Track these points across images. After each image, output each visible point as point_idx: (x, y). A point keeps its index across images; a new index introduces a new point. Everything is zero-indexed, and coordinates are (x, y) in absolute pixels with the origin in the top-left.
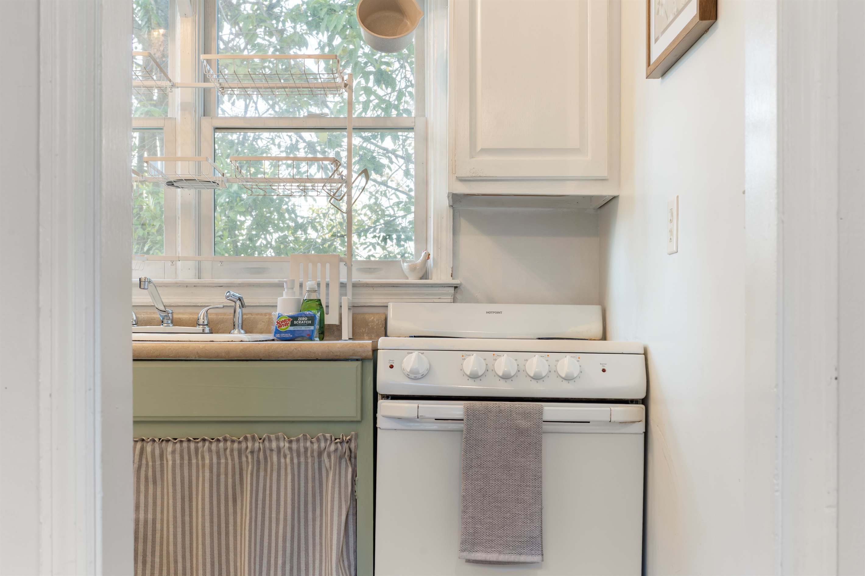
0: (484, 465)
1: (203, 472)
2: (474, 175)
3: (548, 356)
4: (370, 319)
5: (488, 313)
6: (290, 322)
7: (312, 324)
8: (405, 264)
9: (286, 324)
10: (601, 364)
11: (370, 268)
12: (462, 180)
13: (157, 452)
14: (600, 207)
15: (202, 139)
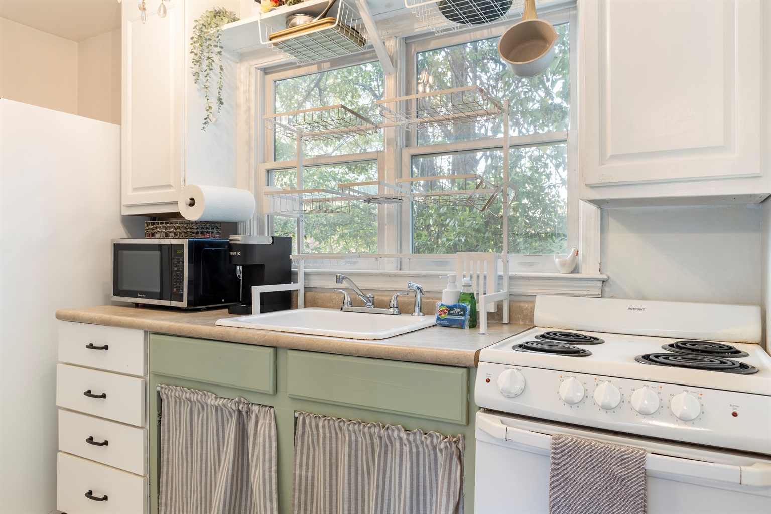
0: (572, 507)
1: (345, 447)
2: (603, 182)
3: (661, 387)
4: (525, 307)
5: (630, 309)
6: (447, 312)
7: (464, 315)
8: (557, 260)
9: (445, 313)
10: (731, 405)
11: (529, 262)
12: (593, 187)
13: (313, 425)
14: (762, 202)
15: (403, 164)
